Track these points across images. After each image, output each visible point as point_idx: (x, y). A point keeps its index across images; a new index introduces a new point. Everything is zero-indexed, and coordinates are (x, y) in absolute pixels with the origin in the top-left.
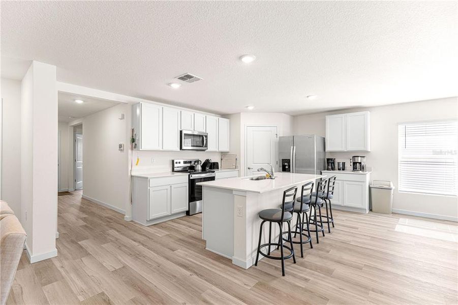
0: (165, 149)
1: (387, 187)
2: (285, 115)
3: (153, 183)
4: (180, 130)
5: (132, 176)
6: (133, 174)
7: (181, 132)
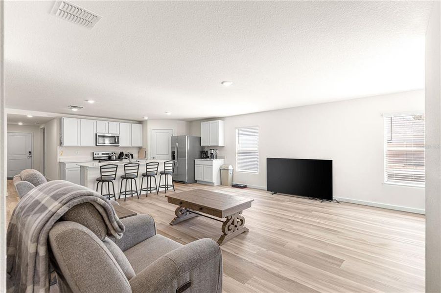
0: (83, 145)
1: (226, 168)
2: (184, 122)
3: (67, 166)
4: (95, 132)
5: (60, 162)
6: (60, 161)
7: (96, 134)
